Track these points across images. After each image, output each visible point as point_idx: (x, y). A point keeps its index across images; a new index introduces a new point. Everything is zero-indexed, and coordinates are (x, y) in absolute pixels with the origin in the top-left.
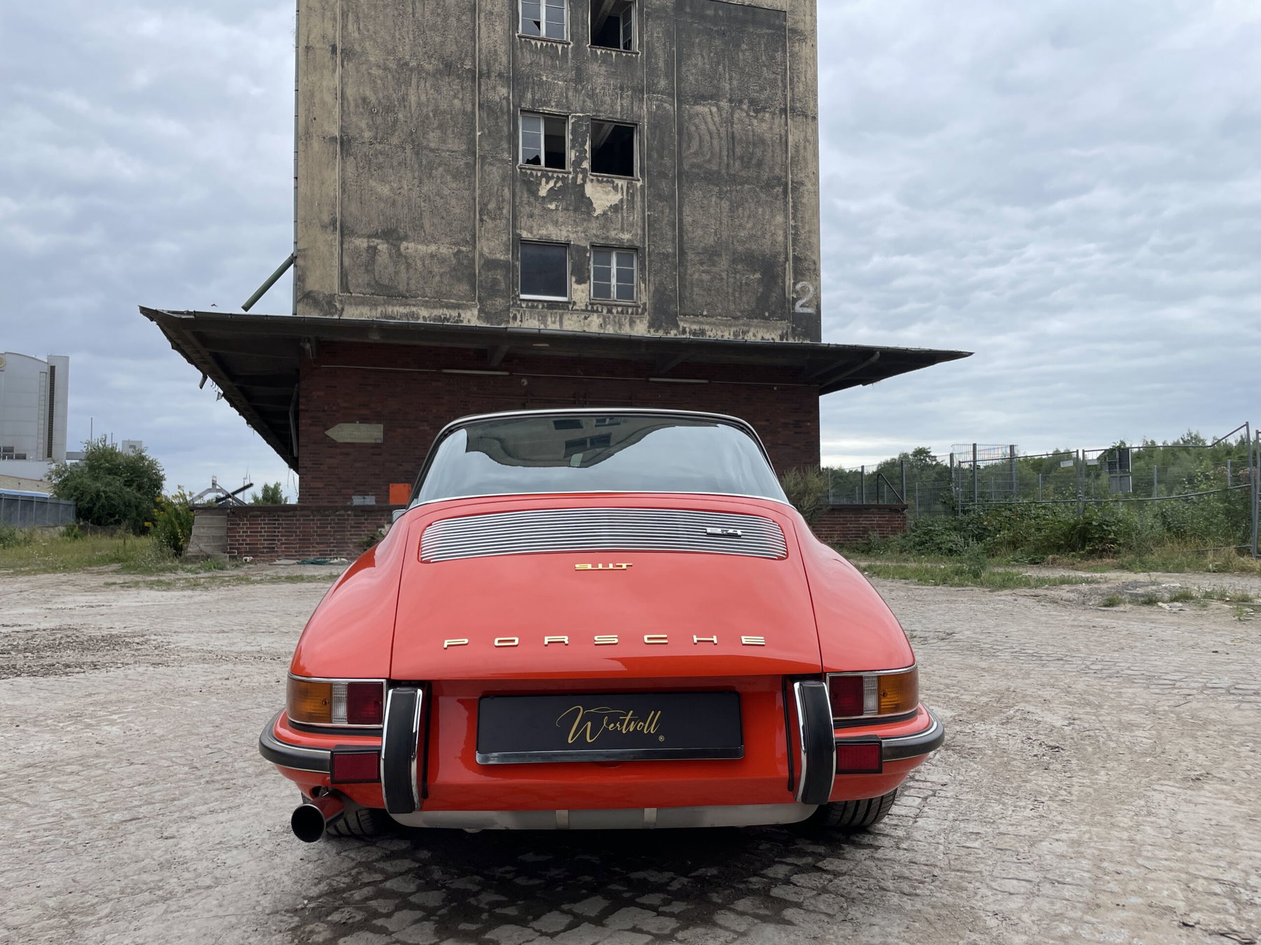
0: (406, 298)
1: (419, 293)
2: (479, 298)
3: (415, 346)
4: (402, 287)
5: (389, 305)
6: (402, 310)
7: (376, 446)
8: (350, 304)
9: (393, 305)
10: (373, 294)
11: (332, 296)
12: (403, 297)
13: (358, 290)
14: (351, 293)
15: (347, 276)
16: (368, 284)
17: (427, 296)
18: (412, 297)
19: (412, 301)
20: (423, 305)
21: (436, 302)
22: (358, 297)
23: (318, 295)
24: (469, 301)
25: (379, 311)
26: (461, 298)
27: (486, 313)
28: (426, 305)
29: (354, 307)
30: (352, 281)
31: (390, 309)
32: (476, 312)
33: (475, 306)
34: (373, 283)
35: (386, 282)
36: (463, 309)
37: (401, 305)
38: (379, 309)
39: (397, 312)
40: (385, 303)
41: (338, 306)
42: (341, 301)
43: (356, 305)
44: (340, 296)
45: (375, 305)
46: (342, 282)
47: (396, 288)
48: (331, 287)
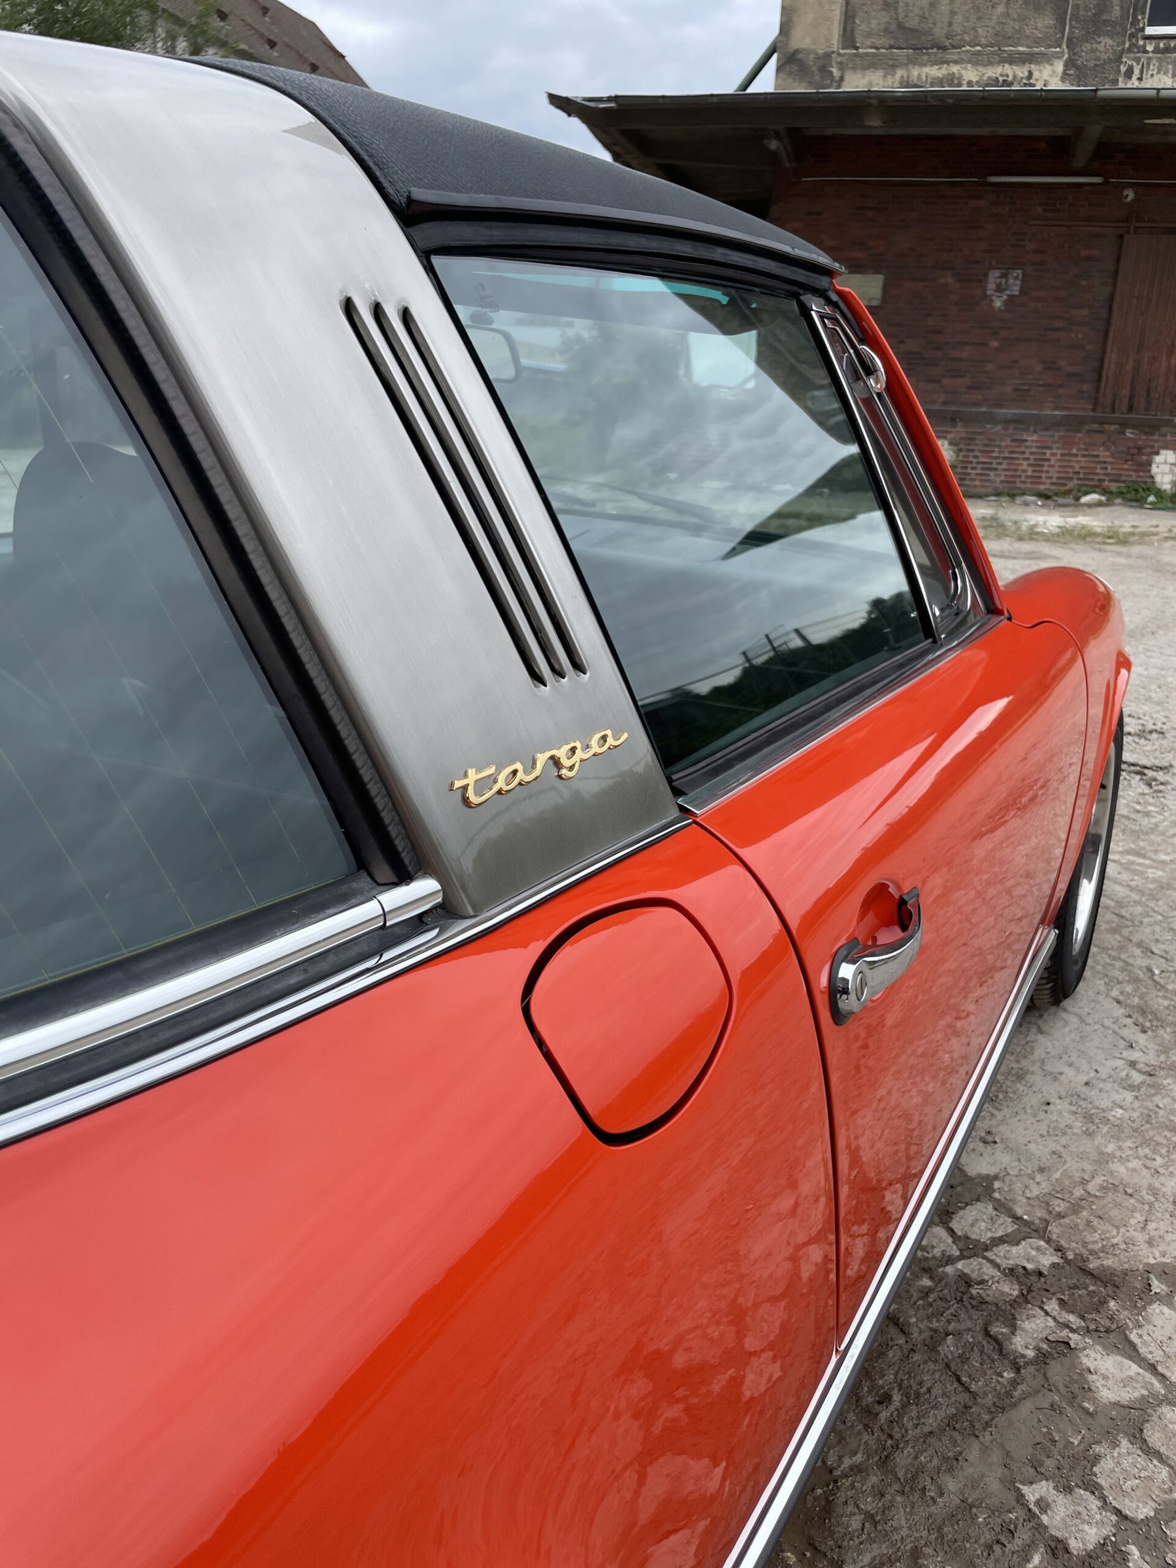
0: (944, 49)
1: (967, 38)
2: (1070, 40)
3: (948, 137)
4: (939, 32)
5: (914, 65)
6: (935, 72)
8: (854, 68)
9: (921, 65)
10: (891, 47)
11: (828, 56)
12: (939, 49)
13: (868, 43)
14: (857, 48)
15: (853, 17)
16: (886, 30)
17: (978, 45)
18: (955, 47)
19: (953, 54)
20: (969, 62)
21: (994, 53)
22: (867, 54)
23: (808, 56)
24: (1050, 47)
25: (898, 75)
26: (1037, 42)
27: (1077, 68)
28: (976, 60)
29: (859, 74)
30: (861, 26)
31: (915, 72)
32: (1059, 67)
33: (1058, 56)
34: (894, 27)
35: (913, 23)
36: (1038, 63)
37: (934, 64)
38: (900, 73)
40: (911, 62)
41: (835, 71)
42: (841, 63)
43: (865, 68)
44: (839, 55)
45: (894, 67)
46: (845, 29)
47: (929, 32)
48: (828, 41)
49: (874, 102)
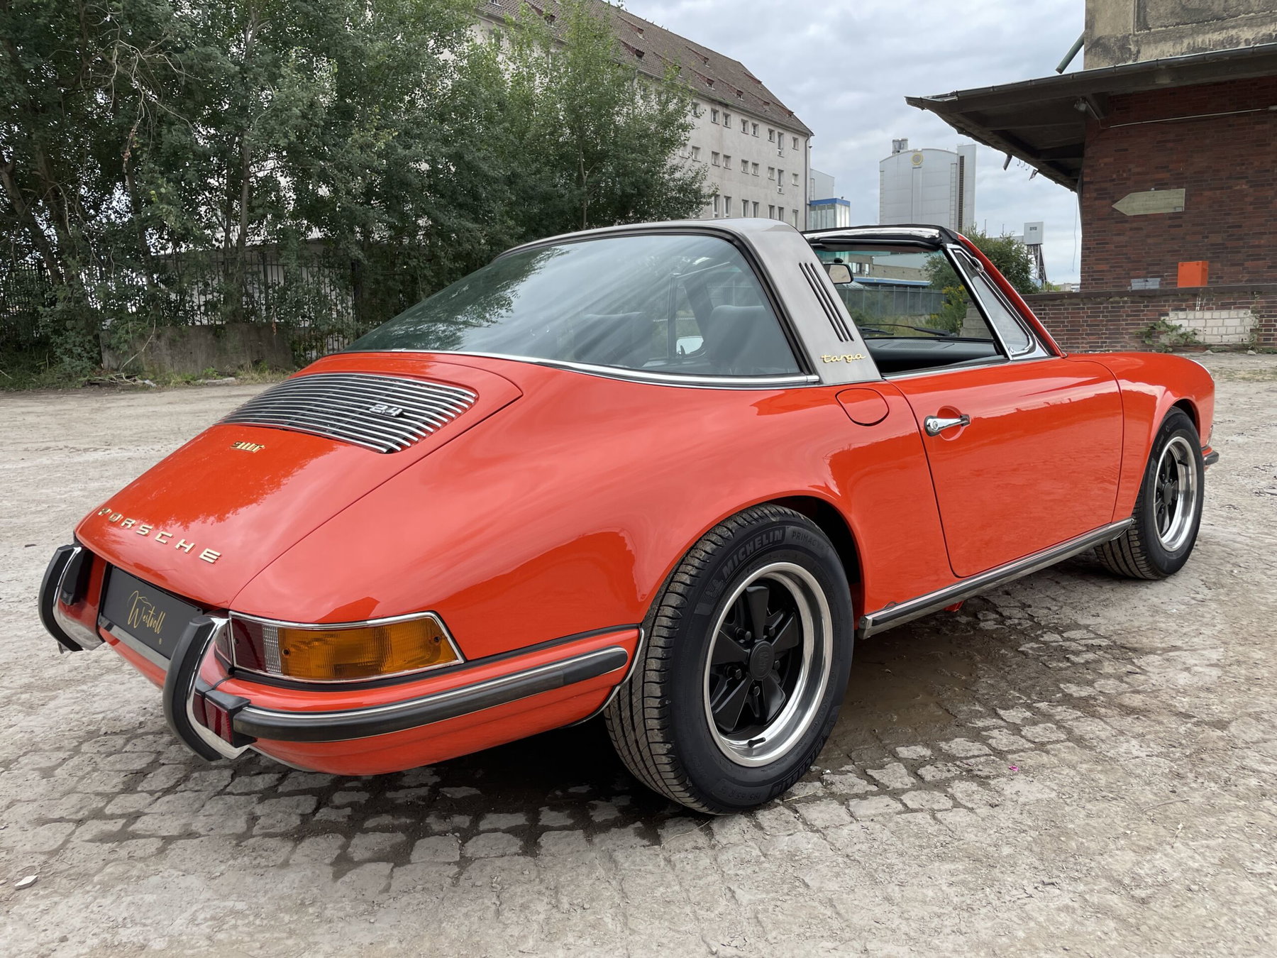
0: (1223, 19)
1: (1241, 8)
3: (1232, 82)
4: (1217, 7)
5: (1198, 34)
6: (1217, 37)
7: (1175, 216)
8: (1149, 43)
9: (1204, 33)
10: (1178, 24)
11: (1126, 38)
12: (1218, 20)
13: (1159, 24)
14: (1150, 29)
15: (1145, 8)
16: (1172, 13)
17: (1252, 11)
18: (1232, 17)
19: (1230, 22)
20: (1245, 25)
21: (1266, 16)
22: (1158, 32)
23: (1109, 40)
25: (1185, 44)
28: (1251, 23)
29: (1153, 46)
30: (1151, 13)
31: (1199, 39)
34: (1178, 9)
35: (1195, 4)
37: (1215, 31)
38: (1186, 42)
39: (1211, 40)
40: (1194, 32)
41: (1133, 48)
42: (1137, 41)
43: (1156, 42)
44: (1135, 35)
45: (1181, 37)
46: (1138, 17)
47: (1209, 9)
48: (1125, 27)
49: (1164, 67)
